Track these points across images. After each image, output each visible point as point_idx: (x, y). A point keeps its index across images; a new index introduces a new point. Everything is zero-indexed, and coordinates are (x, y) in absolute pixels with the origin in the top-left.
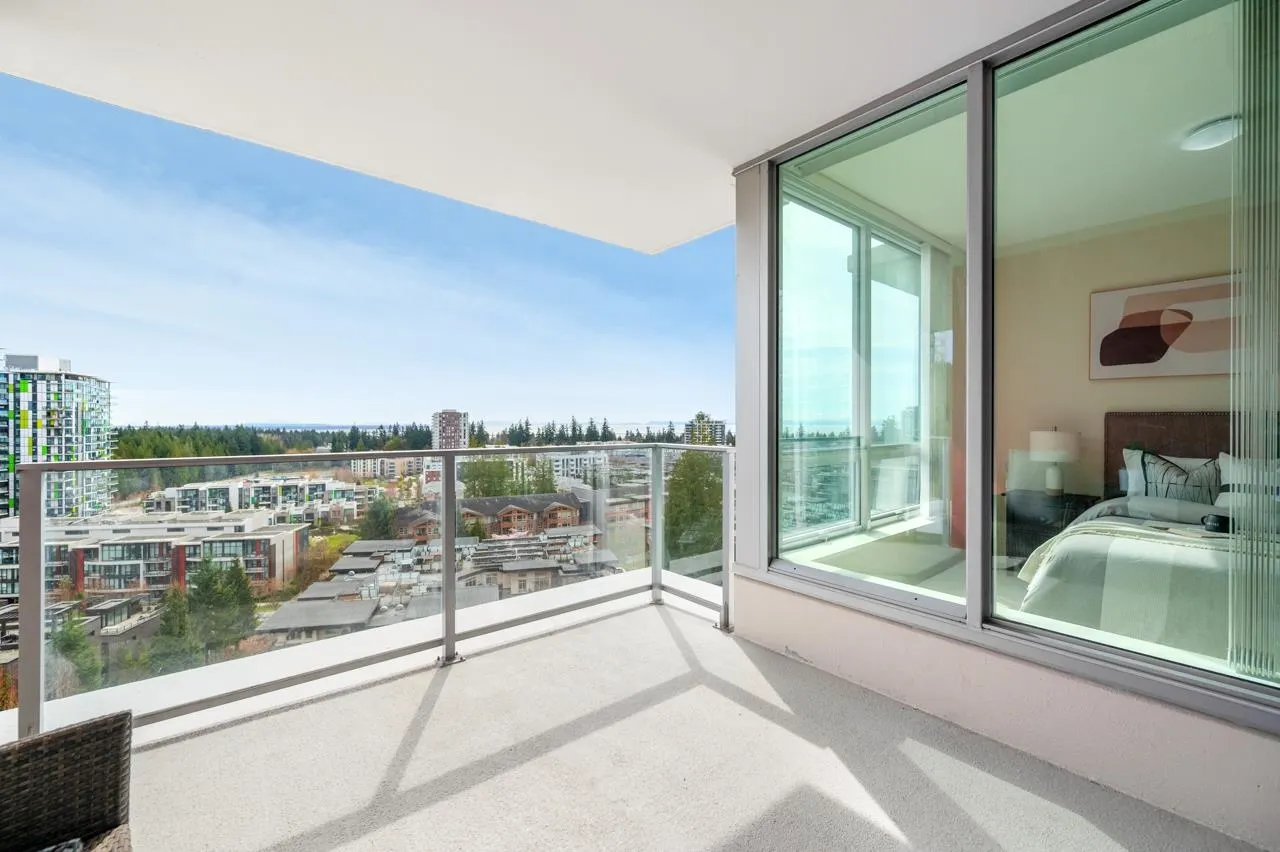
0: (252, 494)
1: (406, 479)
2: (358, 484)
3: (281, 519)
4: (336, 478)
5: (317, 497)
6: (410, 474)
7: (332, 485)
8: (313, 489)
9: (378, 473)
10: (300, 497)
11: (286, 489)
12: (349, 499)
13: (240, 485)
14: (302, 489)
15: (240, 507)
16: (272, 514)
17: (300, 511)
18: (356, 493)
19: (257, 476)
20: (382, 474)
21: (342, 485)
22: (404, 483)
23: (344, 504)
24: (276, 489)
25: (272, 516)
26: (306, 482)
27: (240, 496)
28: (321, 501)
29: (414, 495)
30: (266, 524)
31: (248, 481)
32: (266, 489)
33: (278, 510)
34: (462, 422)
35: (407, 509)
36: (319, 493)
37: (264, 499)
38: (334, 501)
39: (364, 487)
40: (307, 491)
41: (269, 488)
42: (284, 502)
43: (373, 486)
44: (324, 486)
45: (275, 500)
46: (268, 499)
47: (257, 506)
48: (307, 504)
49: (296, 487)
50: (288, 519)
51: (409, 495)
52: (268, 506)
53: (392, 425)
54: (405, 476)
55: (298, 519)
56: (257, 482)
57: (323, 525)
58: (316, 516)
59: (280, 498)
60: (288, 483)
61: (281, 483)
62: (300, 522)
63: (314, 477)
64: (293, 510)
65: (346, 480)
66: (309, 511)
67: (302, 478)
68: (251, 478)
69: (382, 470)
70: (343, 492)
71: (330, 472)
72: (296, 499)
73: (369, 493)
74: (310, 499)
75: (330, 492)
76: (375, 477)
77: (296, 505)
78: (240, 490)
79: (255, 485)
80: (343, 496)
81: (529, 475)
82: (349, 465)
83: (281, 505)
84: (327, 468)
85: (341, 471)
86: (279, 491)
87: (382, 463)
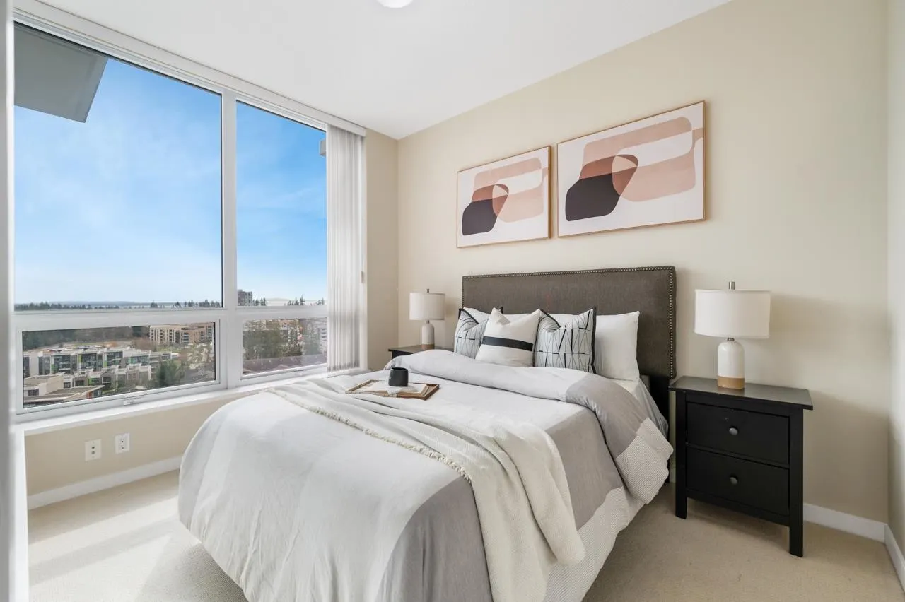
0: (52, 362)
1: (199, 346)
2: (155, 350)
3: (80, 382)
4: (135, 346)
5: (115, 363)
6: (202, 342)
7: (129, 352)
8: (111, 356)
9: (174, 341)
10: (99, 363)
11: (85, 357)
12: (144, 364)
13: (41, 354)
14: (101, 357)
15: (41, 373)
16: (70, 379)
17: (98, 375)
18: (152, 359)
19: (61, 346)
20: (177, 342)
21: (138, 352)
22: (196, 349)
23: (140, 368)
24: (75, 357)
25: (71, 380)
26: (105, 350)
27: (40, 364)
28: (118, 366)
29: (204, 359)
30: (61, 387)
31: (51, 351)
32: (66, 358)
33: (77, 375)
34: (247, 300)
35: (197, 370)
36: (117, 359)
37: (64, 366)
38: (131, 365)
39: (159, 353)
40: (105, 358)
41: (69, 355)
42: (83, 368)
43: (167, 352)
44: (121, 353)
45: (75, 367)
46: (69, 366)
47: (56, 371)
48: (105, 369)
49: (96, 354)
50: (86, 382)
51: (200, 359)
52: (68, 372)
53: (188, 302)
54: (198, 344)
55: (96, 382)
56: (59, 351)
57: (119, 387)
58: (113, 380)
59: (79, 365)
60: (88, 351)
61: (81, 352)
62: (98, 384)
63: (114, 346)
64: (91, 374)
65: (143, 348)
66: (106, 375)
67: (104, 347)
68: (55, 348)
69: (177, 338)
70: (139, 358)
71: (129, 342)
72: (95, 365)
73: (163, 358)
74: (109, 365)
75: (127, 359)
76: (171, 345)
77: (95, 370)
78: (41, 358)
79: (57, 354)
80: (139, 362)
81: (300, 341)
82: (148, 335)
83: (80, 371)
84: (128, 338)
85: (141, 340)
86: (79, 359)
87: (178, 333)
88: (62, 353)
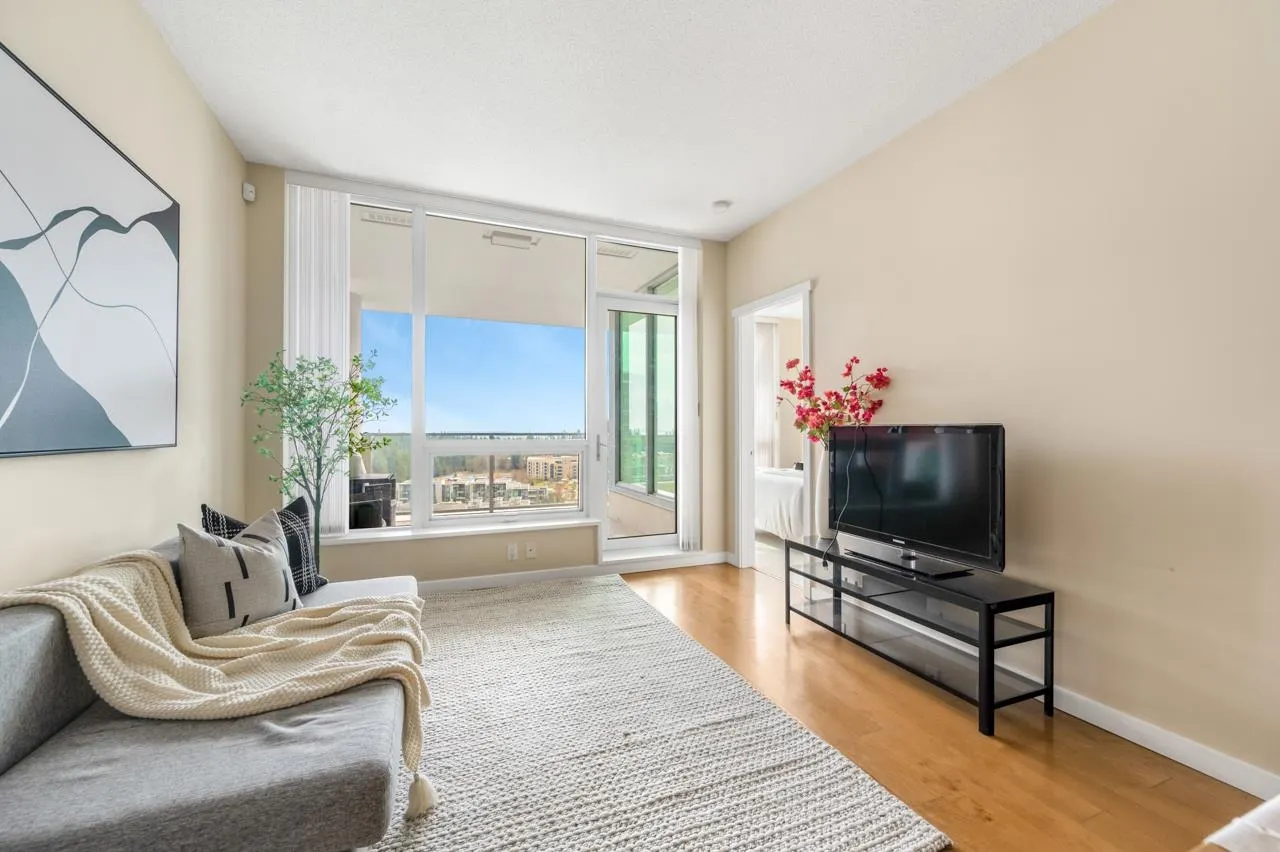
0: (452, 490)
1: (571, 482)
2: (532, 485)
4: (514, 478)
5: (500, 495)
7: (511, 484)
8: (496, 488)
9: (549, 475)
11: (476, 487)
12: (524, 498)
13: (443, 482)
15: (444, 501)
18: (530, 493)
19: (456, 476)
20: (552, 476)
21: (519, 485)
23: (521, 502)
24: (468, 487)
27: (443, 492)
28: (502, 499)
31: (449, 480)
32: (462, 486)
33: (470, 504)
36: (501, 491)
37: (460, 495)
38: (513, 499)
39: (537, 487)
41: (464, 485)
42: (475, 498)
43: (543, 487)
44: (504, 485)
45: (468, 497)
51: (573, 496)
52: (463, 501)
56: (456, 480)
59: (472, 495)
61: (473, 482)
64: (481, 504)
65: (522, 481)
68: (451, 477)
69: (552, 473)
70: (520, 492)
71: (509, 474)
72: (484, 495)
73: (541, 492)
75: (510, 491)
76: (546, 479)
77: (484, 501)
78: (443, 486)
79: (453, 483)
80: (519, 495)
82: (525, 467)
83: (472, 500)
84: (508, 470)
85: (519, 473)
86: (471, 489)
87: (552, 466)
88: (458, 482)
